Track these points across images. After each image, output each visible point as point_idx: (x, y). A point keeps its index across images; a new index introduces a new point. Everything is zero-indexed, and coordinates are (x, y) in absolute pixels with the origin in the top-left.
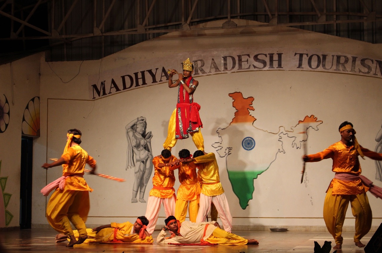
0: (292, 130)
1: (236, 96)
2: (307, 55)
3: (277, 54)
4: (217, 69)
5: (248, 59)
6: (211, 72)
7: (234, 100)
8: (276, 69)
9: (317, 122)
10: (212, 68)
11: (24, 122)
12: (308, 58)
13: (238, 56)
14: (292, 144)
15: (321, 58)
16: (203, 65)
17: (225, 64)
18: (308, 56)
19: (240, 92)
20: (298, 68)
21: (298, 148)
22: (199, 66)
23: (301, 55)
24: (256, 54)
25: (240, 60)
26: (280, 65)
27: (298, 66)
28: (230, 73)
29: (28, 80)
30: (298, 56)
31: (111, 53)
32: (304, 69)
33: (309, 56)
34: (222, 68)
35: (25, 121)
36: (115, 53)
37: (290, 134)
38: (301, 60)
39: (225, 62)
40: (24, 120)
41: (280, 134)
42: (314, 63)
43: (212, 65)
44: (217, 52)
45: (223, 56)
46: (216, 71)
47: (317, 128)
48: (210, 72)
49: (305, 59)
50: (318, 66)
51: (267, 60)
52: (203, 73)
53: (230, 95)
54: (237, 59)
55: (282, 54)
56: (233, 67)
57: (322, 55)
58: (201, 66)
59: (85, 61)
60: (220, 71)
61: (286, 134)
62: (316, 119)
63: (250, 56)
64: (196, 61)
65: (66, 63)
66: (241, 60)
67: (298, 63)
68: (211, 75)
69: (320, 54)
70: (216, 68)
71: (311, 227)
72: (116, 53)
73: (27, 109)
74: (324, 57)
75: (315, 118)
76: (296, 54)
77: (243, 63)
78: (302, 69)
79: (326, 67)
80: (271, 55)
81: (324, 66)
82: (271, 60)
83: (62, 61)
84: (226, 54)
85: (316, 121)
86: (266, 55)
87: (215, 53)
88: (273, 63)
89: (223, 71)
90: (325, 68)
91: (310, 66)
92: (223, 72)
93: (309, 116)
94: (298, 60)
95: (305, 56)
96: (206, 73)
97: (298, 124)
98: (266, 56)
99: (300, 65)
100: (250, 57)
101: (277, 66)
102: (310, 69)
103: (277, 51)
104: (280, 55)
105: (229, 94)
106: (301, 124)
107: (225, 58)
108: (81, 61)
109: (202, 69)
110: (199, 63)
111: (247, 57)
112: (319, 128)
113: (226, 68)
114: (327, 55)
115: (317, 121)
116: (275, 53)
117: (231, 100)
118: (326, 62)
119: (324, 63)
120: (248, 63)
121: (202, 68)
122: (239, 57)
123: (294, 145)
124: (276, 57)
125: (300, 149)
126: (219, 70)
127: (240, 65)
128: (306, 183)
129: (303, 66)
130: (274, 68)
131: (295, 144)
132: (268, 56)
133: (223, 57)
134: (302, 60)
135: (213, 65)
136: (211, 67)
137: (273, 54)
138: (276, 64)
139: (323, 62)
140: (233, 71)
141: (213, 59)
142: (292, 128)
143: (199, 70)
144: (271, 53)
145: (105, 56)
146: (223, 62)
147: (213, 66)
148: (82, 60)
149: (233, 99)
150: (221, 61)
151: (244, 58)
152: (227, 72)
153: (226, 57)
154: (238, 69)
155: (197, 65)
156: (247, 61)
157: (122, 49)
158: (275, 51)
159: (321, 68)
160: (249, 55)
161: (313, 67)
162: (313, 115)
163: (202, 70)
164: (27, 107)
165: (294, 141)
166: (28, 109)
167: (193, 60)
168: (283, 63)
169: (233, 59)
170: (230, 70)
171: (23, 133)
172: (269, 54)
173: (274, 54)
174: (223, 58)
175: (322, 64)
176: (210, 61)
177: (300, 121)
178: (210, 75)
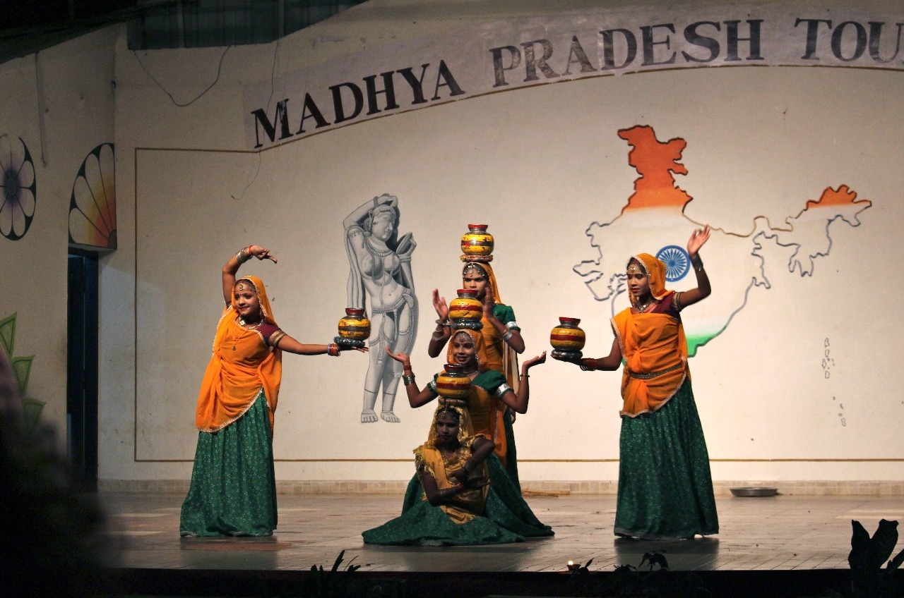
0: (788, 227)
1: (637, 136)
2: (829, 23)
3: (748, 21)
4: (586, 63)
5: (668, 37)
6: (570, 74)
7: (632, 148)
8: (744, 61)
9: (856, 203)
10: (573, 62)
11: (75, 210)
12: (832, 31)
13: (641, 28)
14: (790, 264)
15: (868, 30)
16: (548, 55)
17: (608, 52)
18: (830, 27)
19: (648, 126)
20: (803, 58)
21: (805, 273)
22: (539, 56)
23: (813, 25)
24: (690, 22)
25: (648, 40)
26: (755, 52)
27: (804, 55)
28: (621, 74)
29: (82, 98)
30: (804, 27)
31: (301, 26)
32: (822, 63)
33: (835, 26)
34: (601, 62)
35: (76, 207)
36: (314, 23)
37: (785, 238)
38: (812, 37)
39: (608, 46)
40: (73, 205)
41: (756, 237)
42: (848, 45)
43: (573, 53)
44: (585, 20)
45: (602, 30)
46: (583, 70)
47: (858, 220)
48: (568, 72)
49: (824, 36)
50: (858, 53)
51: (722, 38)
52: (549, 76)
53: (622, 133)
54: (639, 36)
55: (762, 21)
56: (630, 59)
57: (869, 23)
58: (544, 57)
59: (233, 48)
60: (595, 70)
61: (773, 236)
62: (853, 195)
63: (676, 28)
64: (530, 44)
65: (181, 52)
66: (651, 39)
67: (803, 46)
68: (570, 80)
69: (864, 20)
70: (584, 62)
71: (839, 484)
72: (317, 25)
73: (81, 178)
74: (876, 27)
75: (852, 192)
76: (798, 21)
77: (656, 49)
78: (815, 62)
79: (882, 55)
80: (733, 26)
81: (874, 52)
82: (733, 39)
83: (171, 48)
84: (610, 22)
85: (852, 201)
86: (717, 26)
87: (581, 21)
88: (736, 46)
89: (603, 69)
90: (878, 58)
91: (838, 54)
92: (601, 73)
93: (835, 189)
94: (806, 36)
95: (822, 27)
96: (557, 75)
97: (805, 210)
98: (719, 28)
99: (810, 51)
100: (674, 31)
101: (748, 54)
102: (837, 61)
103: (749, 15)
104: (755, 25)
105: (620, 131)
106: (813, 210)
107: (608, 36)
108: (224, 48)
109: (546, 64)
110: (539, 50)
111: (668, 31)
112: (861, 221)
113: (610, 63)
114: (884, 23)
115: (855, 200)
116: (743, 18)
117: (625, 148)
118: (881, 42)
119: (874, 45)
120: (669, 48)
121: (547, 61)
122: (646, 31)
123: (794, 267)
124: (744, 32)
125: (810, 276)
126: (591, 68)
127: (648, 54)
128: (826, 369)
129: (818, 53)
130: (740, 59)
131: (797, 263)
132: (724, 27)
133: (601, 32)
134: (816, 37)
135: (577, 55)
136: (570, 58)
137: (736, 22)
138: (744, 48)
139: (872, 41)
140: (629, 68)
141: (575, 39)
142: (789, 221)
143: (537, 67)
144: (731, 19)
145: (285, 34)
146: (601, 44)
147: (574, 57)
148: (225, 46)
149: (630, 145)
150: (596, 43)
151: (658, 35)
152: (613, 71)
153: (610, 32)
154: (643, 65)
155: (531, 53)
156: (668, 42)
157: (330, 15)
158: (742, 14)
159: (866, 59)
160: (671, 27)
161: (845, 55)
162: (845, 186)
163: (546, 68)
164: (82, 172)
165: (793, 256)
166: (84, 176)
167: (522, 41)
168: (763, 46)
169: (630, 37)
170: (621, 67)
171: (71, 240)
172: (725, 22)
173: (739, 21)
174: (602, 36)
175: (870, 48)
176: (569, 44)
177: (811, 203)
178: (567, 81)
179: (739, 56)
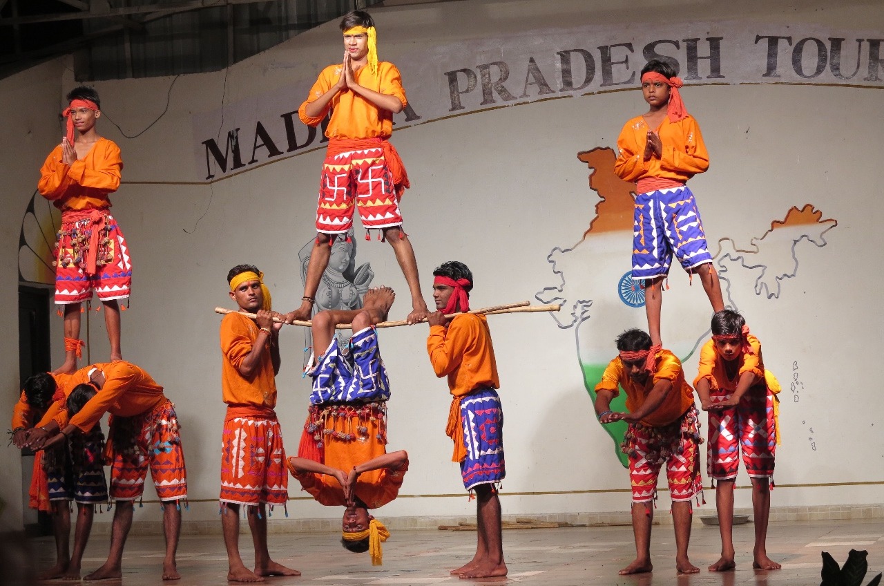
0: (754, 249)
1: (596, 158)
2: (789, 39)
3: (707, 39)
4: (543, 84)
5: (627, 56)
6: (527, 96)
7: (592, 170)
8: (704, 80)
9: (820, 222)
10: (530, 84)
11: (24, 247)
12: (792, 48)
13: (599, 48)
14: (756, 286)
15: (828, 46)
16: (505, 78)
17: (566, 73)
18: (791, 44)
19: (608, 148)
20: (764, 75)
21: (772, 294)
22: (495, 79)
23: (773, 41)
24: (649, 41)
25: (606, 60)
26: (716, 70)
27: (765, 72)
28: (579, 95)
29: (29, 132)
30: (764, 44)
31: (252, 53)
32: (783, 80)
33: (795, 43)
34: (558, 83)
35: (26, 244)
36: (264, 50)
37: (750, 260)
38: (772, 54)
39: (565, 67)
40: (23, 242)
41: (721, 259)
42: (810, 60)
43: (530, 74)
44: (542, 41)
45: (559, 50)
46: (541, 93)
47: (824, 240)
48: (525, 95)
49: (784, 52)
50: (819, 70)
51: (681, 56)
52: (506, 99)
53: (583, 156)
54: (597, 56)
55: (721, 38)
56: (588, 80)
57: (829, 39)
58: (501, 79)
59: (182, 78)
60: (553, 92)
61: (739, 258)
62: (818, 214)
63: (634, 47)
64: (486, 67)
65: (129, 82)
66: (609, 59)
67: (764, 63)
68: (528, 103)
69: (824, 37)
70: (542, 84)
71: (811, 509)
72: (267, 51)
73: (30, 214)
74: (837, 43)
75: (817, 211)
76: (758, 38)
77: (614, 69)
78: (777, 80)
79: (843, 71)
80: (692, 44)
81: (835, 68)
82: (692, 57)
83: (119, 78)
84: (567, 43)
85: (818, 221)
86: (677, 44)
87: (538, 42)
88: (696, 64)
89: (561, 90)
90: (840, 74)
91: (799, 71)
92: (560, 94)
93: (801, 209)
94: (767, 54)
95: (783, 44)
96: (515, 98)
97: (771, 231)
98: (678, 47)
99: (771, 69)
100: (632, 51)
101: (708, 73)
102: (799, 78)
103: (708, 33)
104: (714, 43)
105: (580, 154)
106: (778, 231)
107: (565, 56)
108: (172, 78)
109: (503, 87)
110: (495, 72)
111: (626, 51)
112: (826, 241)
113: (568, 84)
114: (844, 39)
115: (820, 220)
116: (703, 36)
117: (585, 170)
118: (842, 59)
119: (835, 61)
120: (628, 68)
121: (503, 84)
122: (604, 50)
123: (760, 289)
124: (704, 49)
125: (777, 298)
126: (550, 89)
127: (607, 73)
128: (795, 393)
129: (779, 71)
130: (701, 78)
131: (764, 285)
132: (683, 46)
133: (558, 53)
134: (776, 54)
135: (534, 77)
136: (527, 81)
137: (696, 40)
138: (704, 66)
139: (832, 57)
140: (587, 89)
141: (532, 60)
142: (754, 242)
143: (493, 90)
144: (690, 37)
145: (235, 62)
146: (559, 65)
147: (531, 79)
148: (174, 75)
149: (590, 168)
150: (553, 65)
151: (617, 54)
152: (571, 92)
153: (567, 52)
154: (601, 86)
155: (487, 76)
156: (626, 61)
157: (281, 41)
158: (701, 31)
159: (827, 75)
160: (629, 46)
161: (806, 72)
162: (811, 206)
163: (502, 91)
164: (31, 209)
165: (760, 278)
166: (33, 212)
167: (478, 64)
168: (724, 65)
169: (588, 57)
170: (579, 88)
171: (21, 278)
172: (684, 41)
173: (699, 39)
174: (559, 56)
175: (831, 64)
176: (526, 64)
177: (776, 223)
178: (524, 103)
179: (700, 75)
